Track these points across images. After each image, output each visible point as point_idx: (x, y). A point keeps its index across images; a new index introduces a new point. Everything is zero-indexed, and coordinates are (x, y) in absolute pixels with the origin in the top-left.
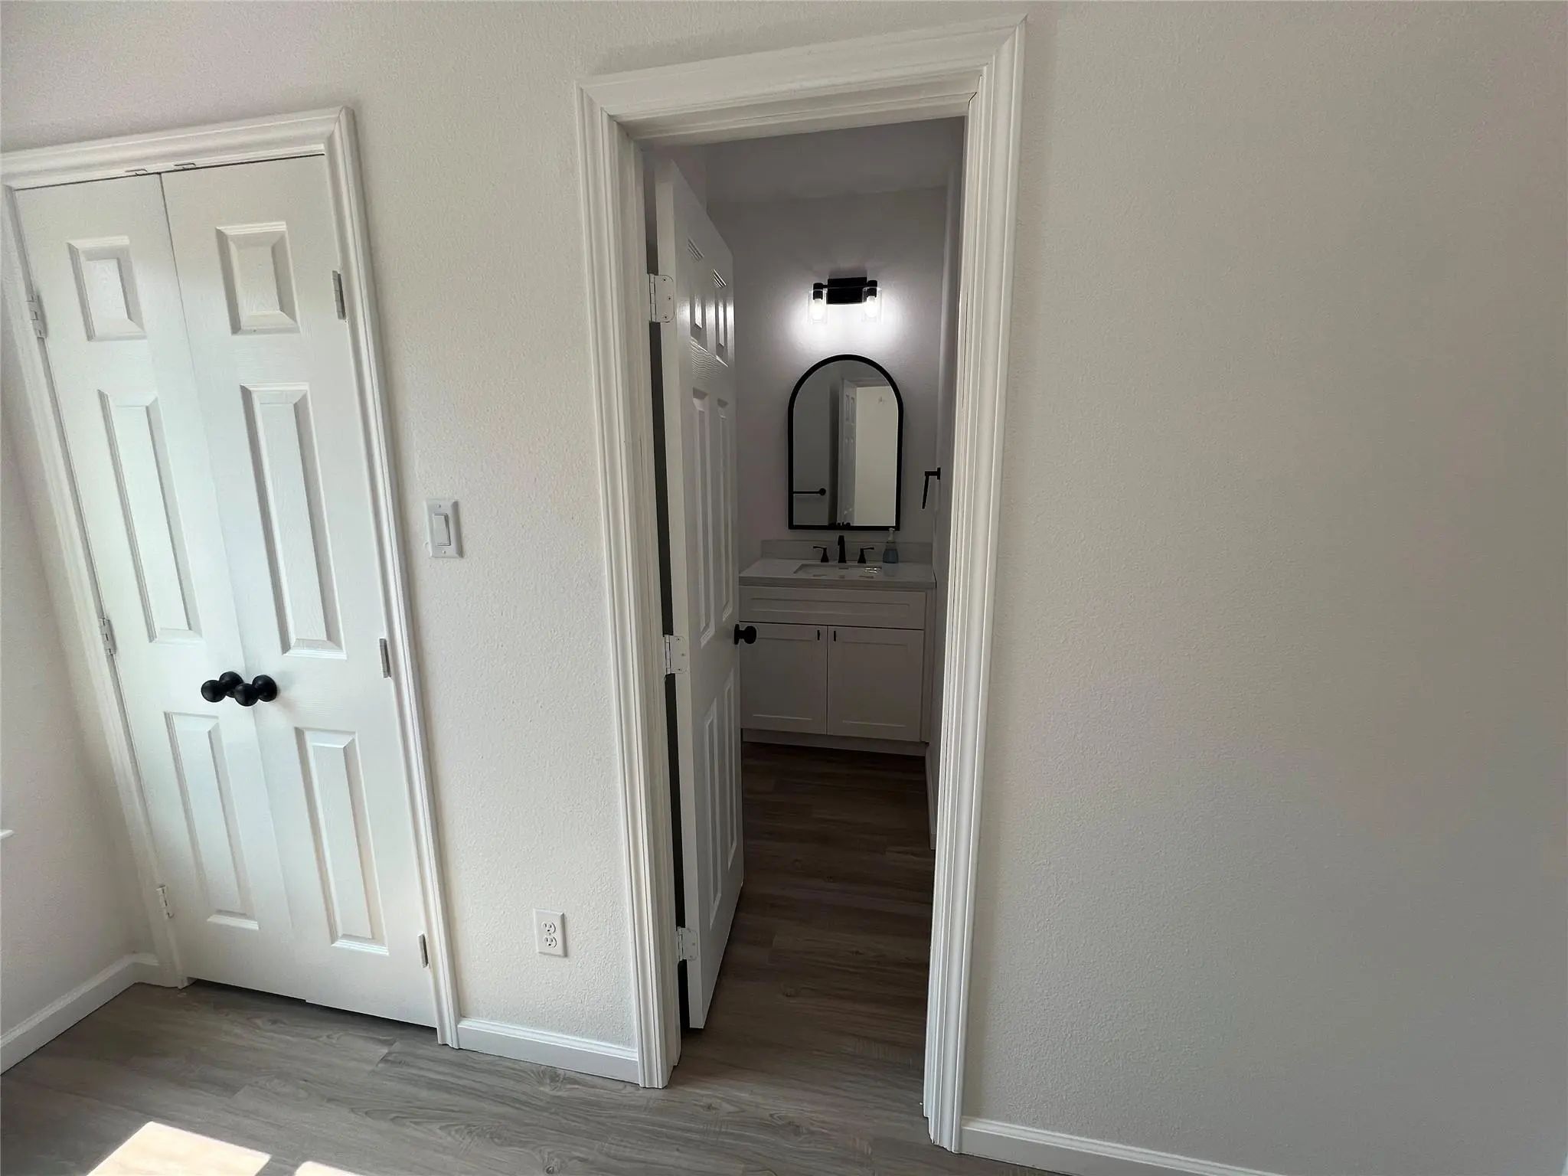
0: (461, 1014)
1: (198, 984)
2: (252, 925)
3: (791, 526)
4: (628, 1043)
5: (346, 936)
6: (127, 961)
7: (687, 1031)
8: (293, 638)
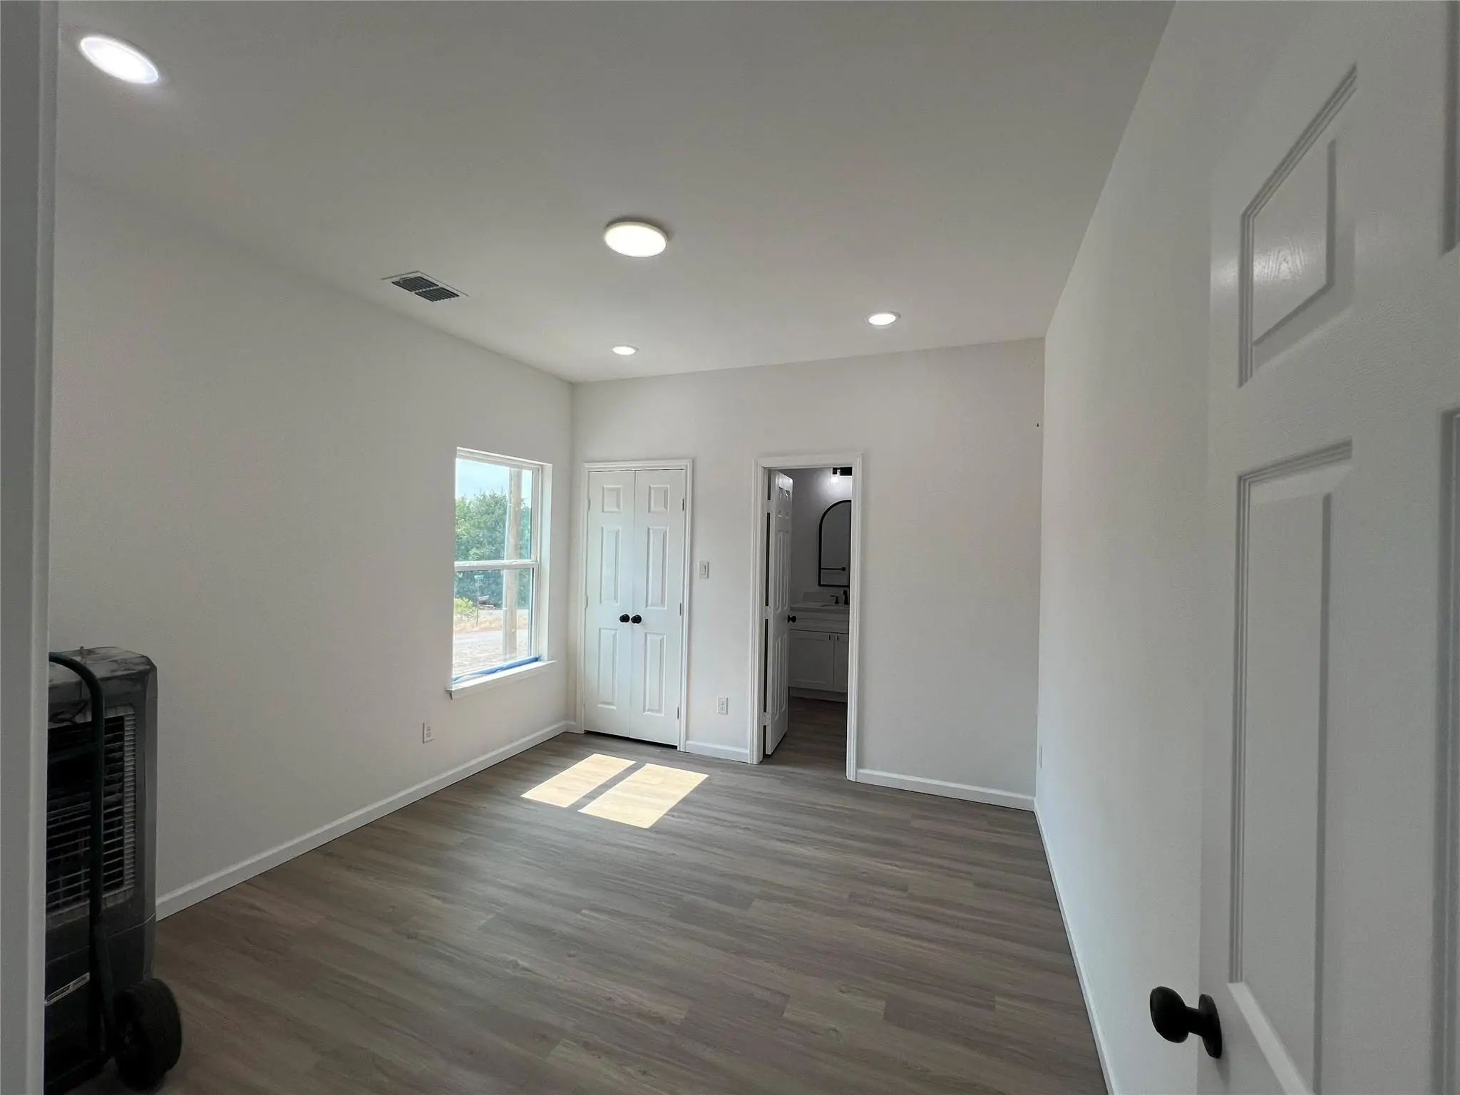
0: (687, 739)
1: (589, 733)
2: (614, 708)
3: (819, 584)
4: (746, 747)
5: (649, 710)
6: (562, 723)
7: (765, 755)
8: (650, 602)
